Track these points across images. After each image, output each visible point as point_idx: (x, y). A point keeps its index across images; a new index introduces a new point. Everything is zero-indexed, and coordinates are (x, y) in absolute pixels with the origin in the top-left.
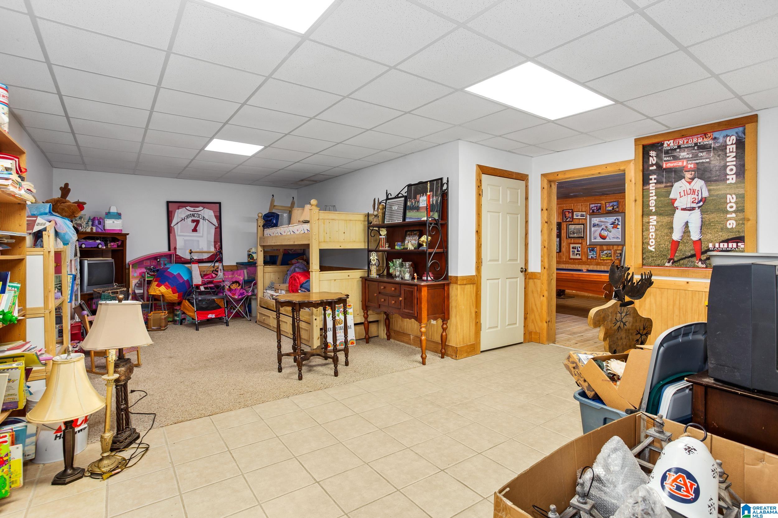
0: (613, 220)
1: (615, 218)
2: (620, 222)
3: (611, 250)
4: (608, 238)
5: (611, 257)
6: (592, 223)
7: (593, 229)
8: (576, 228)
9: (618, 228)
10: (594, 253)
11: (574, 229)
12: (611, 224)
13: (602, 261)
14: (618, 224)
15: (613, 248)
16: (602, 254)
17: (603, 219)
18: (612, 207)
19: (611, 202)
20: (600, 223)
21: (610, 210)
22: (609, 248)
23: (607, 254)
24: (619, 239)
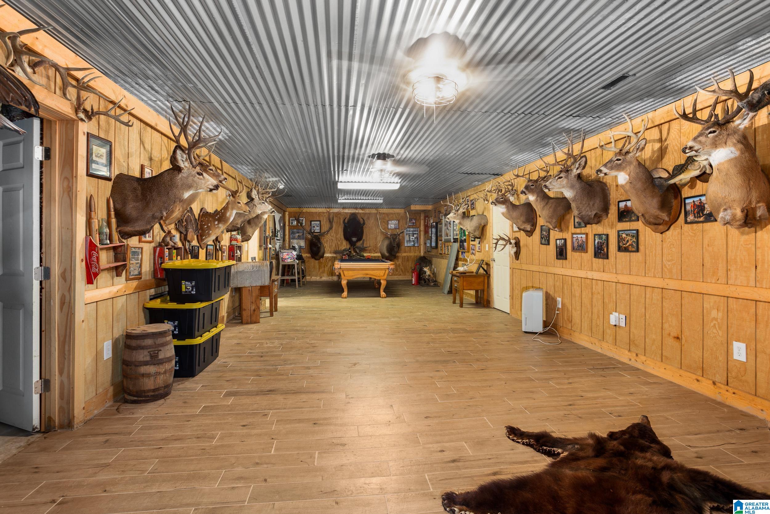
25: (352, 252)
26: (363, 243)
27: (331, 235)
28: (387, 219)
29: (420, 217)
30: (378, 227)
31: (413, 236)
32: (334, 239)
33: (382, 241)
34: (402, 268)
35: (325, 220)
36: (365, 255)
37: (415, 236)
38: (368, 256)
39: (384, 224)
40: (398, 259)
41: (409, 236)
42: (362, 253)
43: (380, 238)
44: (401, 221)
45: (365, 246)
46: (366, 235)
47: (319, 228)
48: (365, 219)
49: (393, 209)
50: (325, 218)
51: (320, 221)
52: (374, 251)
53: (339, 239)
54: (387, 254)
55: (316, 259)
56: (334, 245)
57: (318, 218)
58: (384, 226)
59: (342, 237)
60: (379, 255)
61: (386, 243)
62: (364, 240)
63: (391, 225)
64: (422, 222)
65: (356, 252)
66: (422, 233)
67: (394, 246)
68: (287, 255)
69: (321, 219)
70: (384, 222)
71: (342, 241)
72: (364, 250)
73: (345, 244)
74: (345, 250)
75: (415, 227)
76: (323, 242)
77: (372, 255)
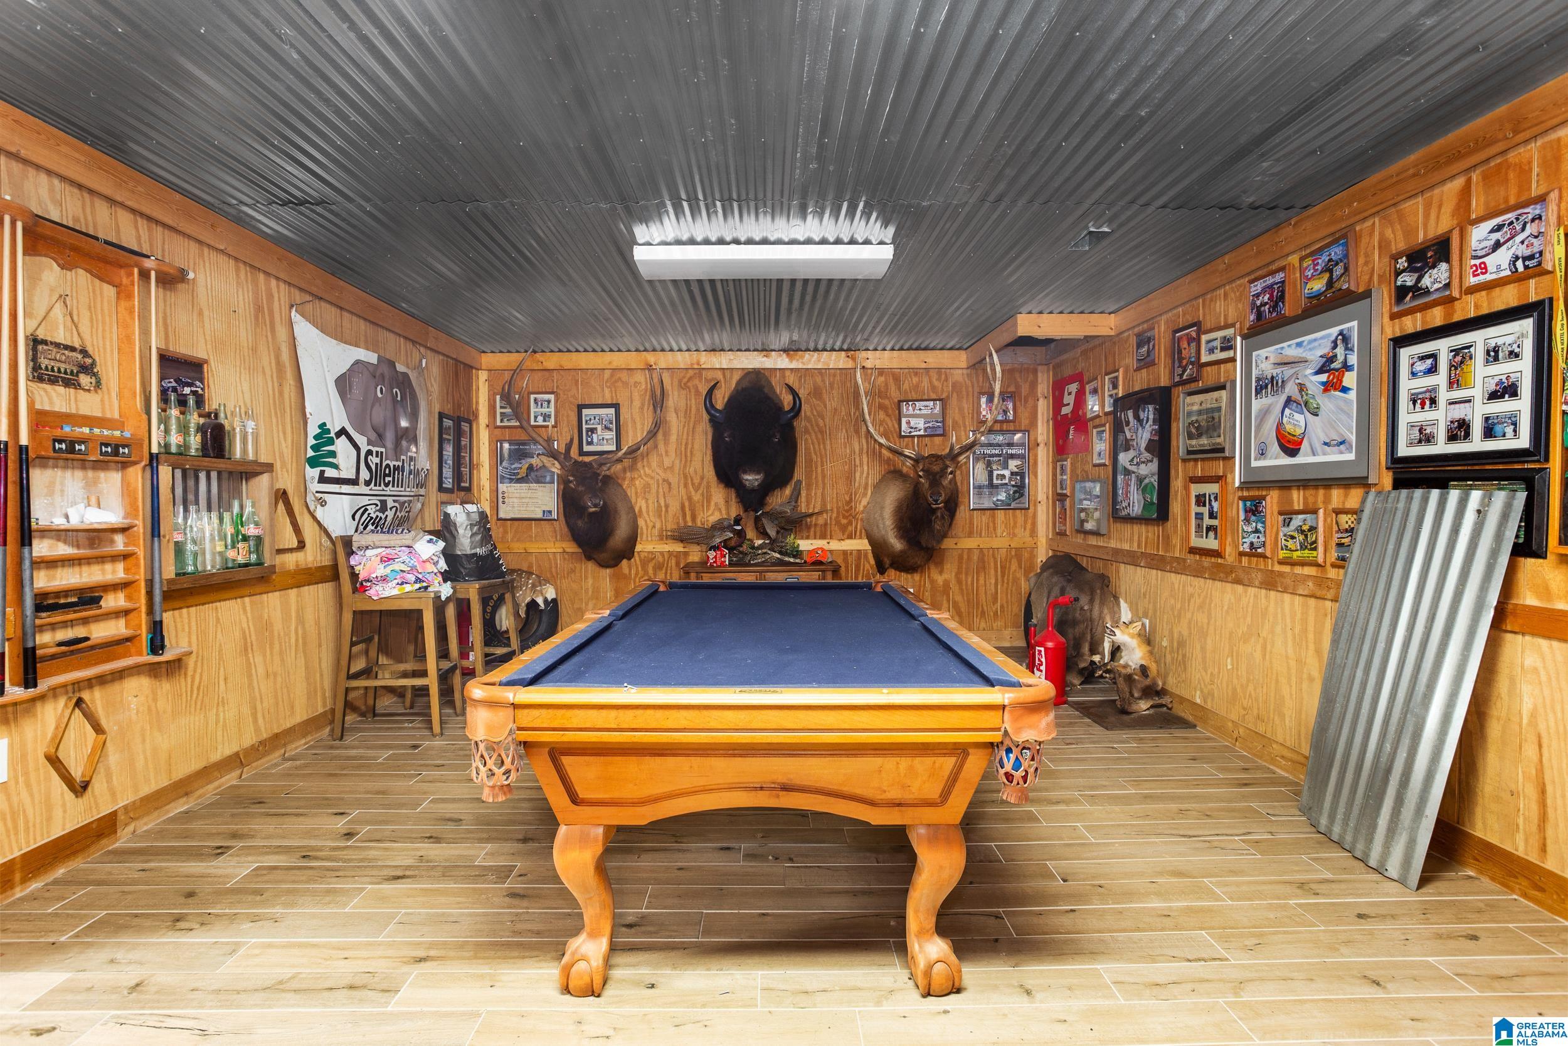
0: (1326, 349)
1: (1334, 331)
2: (1352, 350)
3: (1315, 512)
4: (1305, 446)
5: (1315, 549)
6: (1255, 373)
7: (1256, 405)
8: (1204, 406)
9: (1345, 390)
10: (1260, 526)
11: (1200, 412)
12: (1320, 372)
13: (1286, 569)
14: (1346, 367)
15: (1327, 500)
16: (1285, 530)
17: (1290, 349)
18: (1327, 276)
19: (1320, 250)
20: (1279, 371)
21: (1318, 296)
22: (1311, 500)
23: (1302, 532)
24: (1349, 449)
25: (750, 534)
26: (796, 495)
27: (661, 464)
28: (895, 395)
29: (1034, 385)
30: (857, 432)
31: (1006, 467)
32: (674, 480)
33: (876, 487)
34: (959, 598)
35: (637, 403)
36: (805, 545)
37: (1013, 464)
38: (815, 551)
39: (882, 415)
40: (940, 564)
41: (989, 464)
42: (790, 539)
43: (867, 473)
44: (954, 402)
45: (803, 508)
46: (809, 461)
47: (611, 435)
48: (802, 393)
49: (921, 353)
50: (636, 396)
51: (616, 406)
52: (843, 529)
53: (697, 481)
54: (897, 544)
55: (603, 565)
56: (674, 507)
57: (607, 391)
58: (881, 423)
59: (710, 472)
60: (863, 544)
61: (893, 495)
62: (799, 482)
63: (913, 422)
64: (1043, 408)
65: (764, 534)
66: (1043, 456)
67: (934, 511)
68: (387, 560)
69: (622, 398)
70: (881, 407)
71: (708, 487)
72: (795, 523)
73: (721, 502)
74: (719, 527)
75: (1011, 427)
76: (631, 493)
77: (835, 545)
